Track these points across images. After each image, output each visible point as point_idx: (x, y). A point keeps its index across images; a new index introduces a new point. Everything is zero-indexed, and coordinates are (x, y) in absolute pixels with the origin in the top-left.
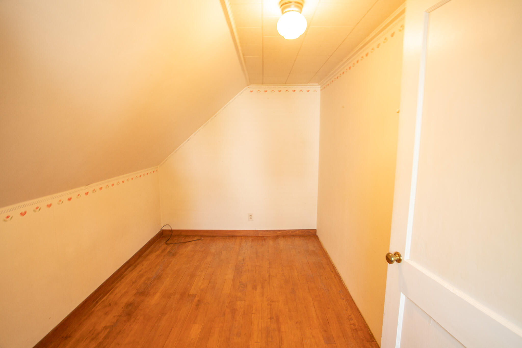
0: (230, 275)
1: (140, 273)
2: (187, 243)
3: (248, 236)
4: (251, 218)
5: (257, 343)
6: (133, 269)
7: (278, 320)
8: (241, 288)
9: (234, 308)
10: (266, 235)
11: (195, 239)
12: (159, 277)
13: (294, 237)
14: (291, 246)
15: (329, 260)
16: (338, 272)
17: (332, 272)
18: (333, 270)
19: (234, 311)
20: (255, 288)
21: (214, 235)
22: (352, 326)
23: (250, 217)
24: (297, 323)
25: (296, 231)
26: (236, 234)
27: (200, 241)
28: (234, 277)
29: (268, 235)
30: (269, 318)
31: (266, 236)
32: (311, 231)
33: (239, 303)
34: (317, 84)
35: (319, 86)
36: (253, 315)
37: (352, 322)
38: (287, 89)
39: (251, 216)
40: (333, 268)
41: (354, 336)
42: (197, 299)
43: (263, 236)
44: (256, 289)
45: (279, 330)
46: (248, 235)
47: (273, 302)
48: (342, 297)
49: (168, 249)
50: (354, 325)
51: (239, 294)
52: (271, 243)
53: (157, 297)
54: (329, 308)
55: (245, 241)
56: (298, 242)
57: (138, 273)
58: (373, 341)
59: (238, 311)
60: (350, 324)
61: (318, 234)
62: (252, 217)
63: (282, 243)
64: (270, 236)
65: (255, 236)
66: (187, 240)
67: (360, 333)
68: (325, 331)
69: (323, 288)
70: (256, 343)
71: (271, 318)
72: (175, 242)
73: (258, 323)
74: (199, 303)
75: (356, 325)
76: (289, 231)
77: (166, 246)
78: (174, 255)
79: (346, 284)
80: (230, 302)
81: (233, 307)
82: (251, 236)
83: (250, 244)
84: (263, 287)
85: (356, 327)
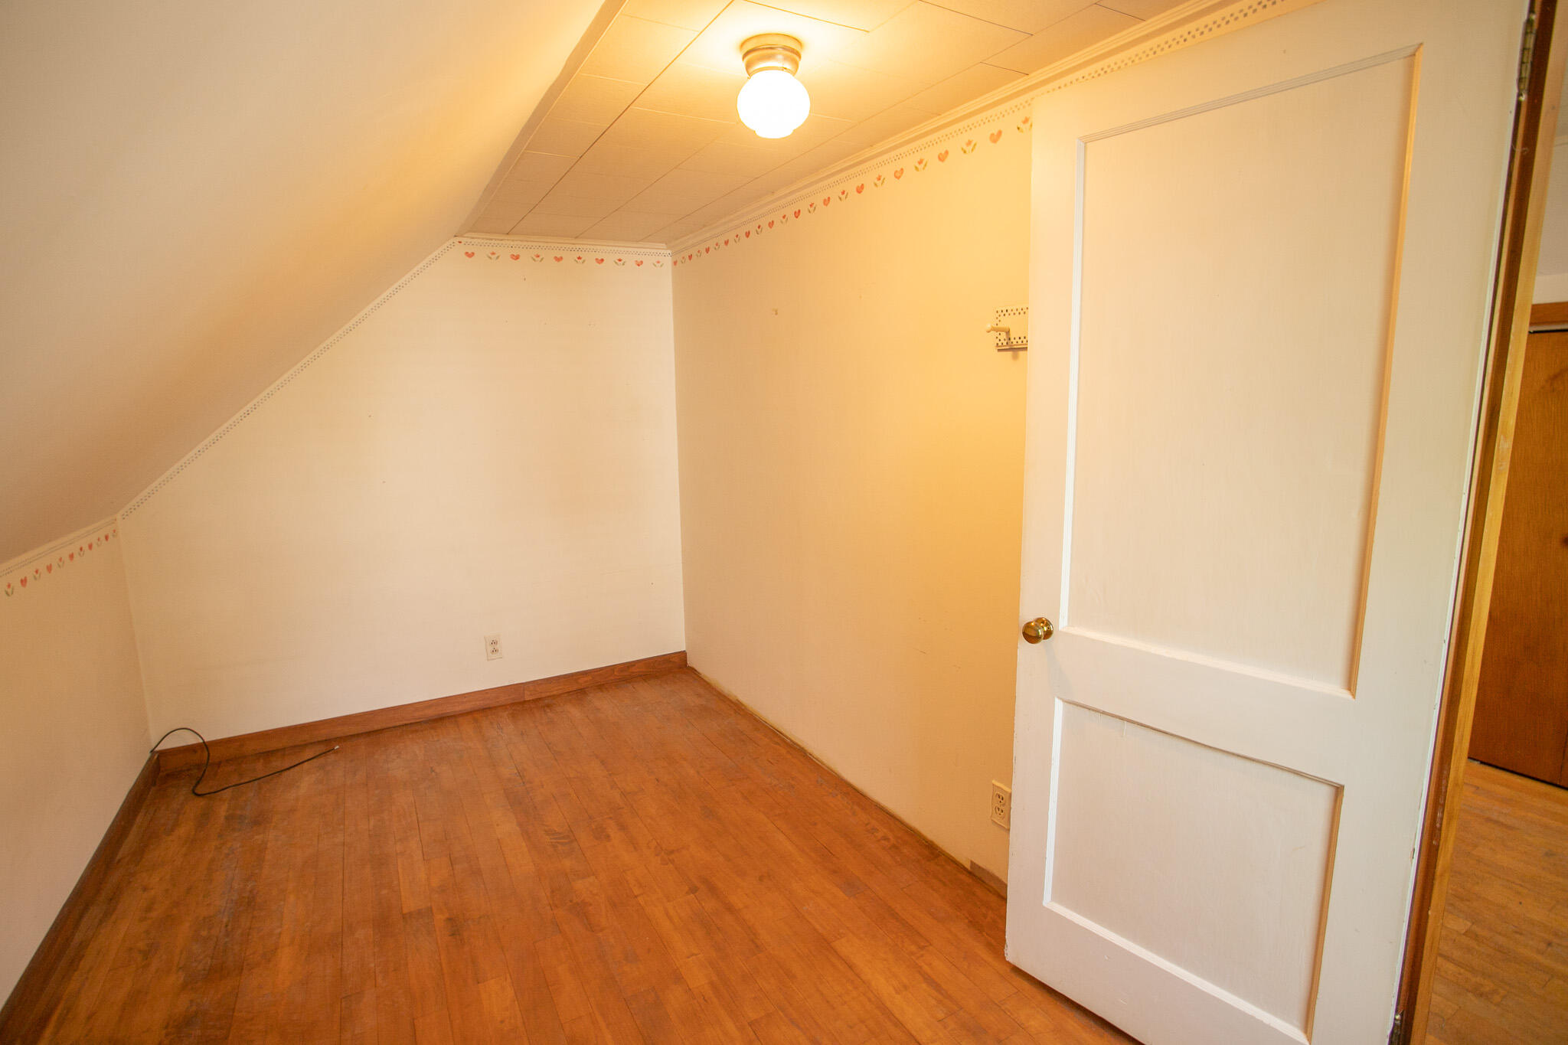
0: (506, 826)
1: (154, 914)
2: (286, 773)
3: (490, 708)
4: (495, 651)
5: (694, 957)
6: (107, 914)
7: (713, 890)
8: (560, 847)
9: (574, 901)
10: (548, 694)
11: (308, 753)
12: (249, 903)
13: (630, 683)
14: (636, 709)
15: (755, 719)
16: (791, 741)
17: (777, 743)
18: (776, 739)
19: (580, 910)
20: (601, 834)
21: (376, 727)
22: (883, 842)
23: (490, 648)
24: (761, 879)
25: (634, 665)
26: (449, 709)
27: (332, 757)
28: (520, 825)
29: (555, 693)
30: (687, 893)
31: (548, 697)
32: (673, 660)
33: (579, 885)
34: (663, 245)
35: (669, 251)
36: (640, 899)
37: (879, 835)
38: (580, 254)
39: (494, 643)
40: (776, 735)
41: (899, 860)
42: (440, 918)
43: (539, 699)
44: (608, 837)
45: (730, 909)
46: (491, 706)
47: (672, 852)
48: (830, 791)
49: (222, 810)
50: (886, 838)
51: (568, 863)
52: (575, 712)
53: (286, 959)
54: (815, 824)
55: (491, 723)
56: (648, 693)
57: (142, 919)
58: (938, 856)
59: (591, 905)
60: (879, 841)
61: (692, 662)
62: (497, 647)
63: (607, 705)
64: (559, 695)
65: (513, 704)
66: (277, 764)
67: (905, 850)
68: (835, 872)
69: (775, 786)
70: (691, 959)
71: (693, 890)
72: (235, 779)
73: (667, 914)
74: (456, 927)
75: (890, 837)
76: (612, 668)
77: (202, 802)
78: (260, 821)
79: (826, 762)
80: (553, 892)
81: (571, 901)
82: (504, 707)
83: (512, 727)
84: (622, 827)
85: (893, 840)
